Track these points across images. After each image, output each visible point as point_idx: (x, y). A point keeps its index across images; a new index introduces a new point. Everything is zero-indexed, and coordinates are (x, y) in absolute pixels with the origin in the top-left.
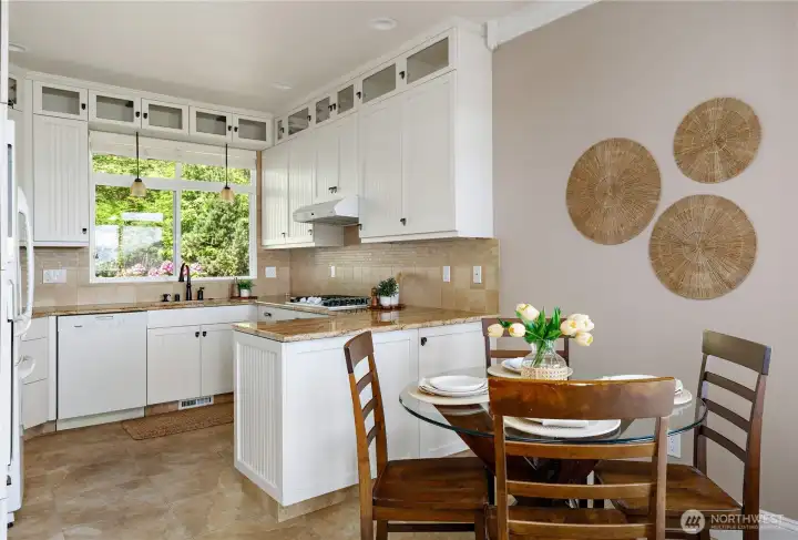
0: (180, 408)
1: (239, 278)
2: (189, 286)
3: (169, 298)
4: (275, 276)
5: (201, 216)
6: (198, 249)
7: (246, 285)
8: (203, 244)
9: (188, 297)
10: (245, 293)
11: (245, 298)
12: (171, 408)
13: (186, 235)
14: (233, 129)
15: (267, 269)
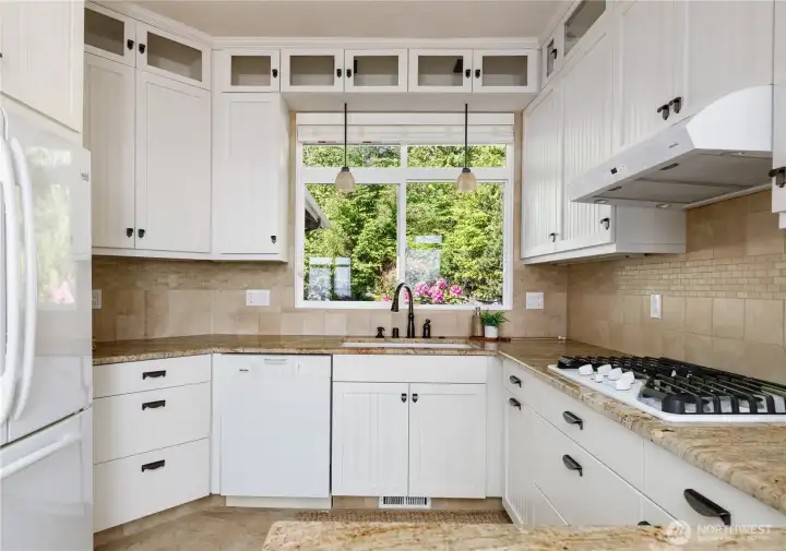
0: (382, 506)
1: (484, 307)
2: (411, 317)
3: (385, 333)
4: (541, 307)
5: (491, 242)
6: (488, 273)
7: (494, 320)
8: (492, 268)
9: (411, 334)
10: (491, 332)
11: (491, 340)
12: (369, 505)
13: (477, 259)
14: (473, 74)
15: (529, 295)
